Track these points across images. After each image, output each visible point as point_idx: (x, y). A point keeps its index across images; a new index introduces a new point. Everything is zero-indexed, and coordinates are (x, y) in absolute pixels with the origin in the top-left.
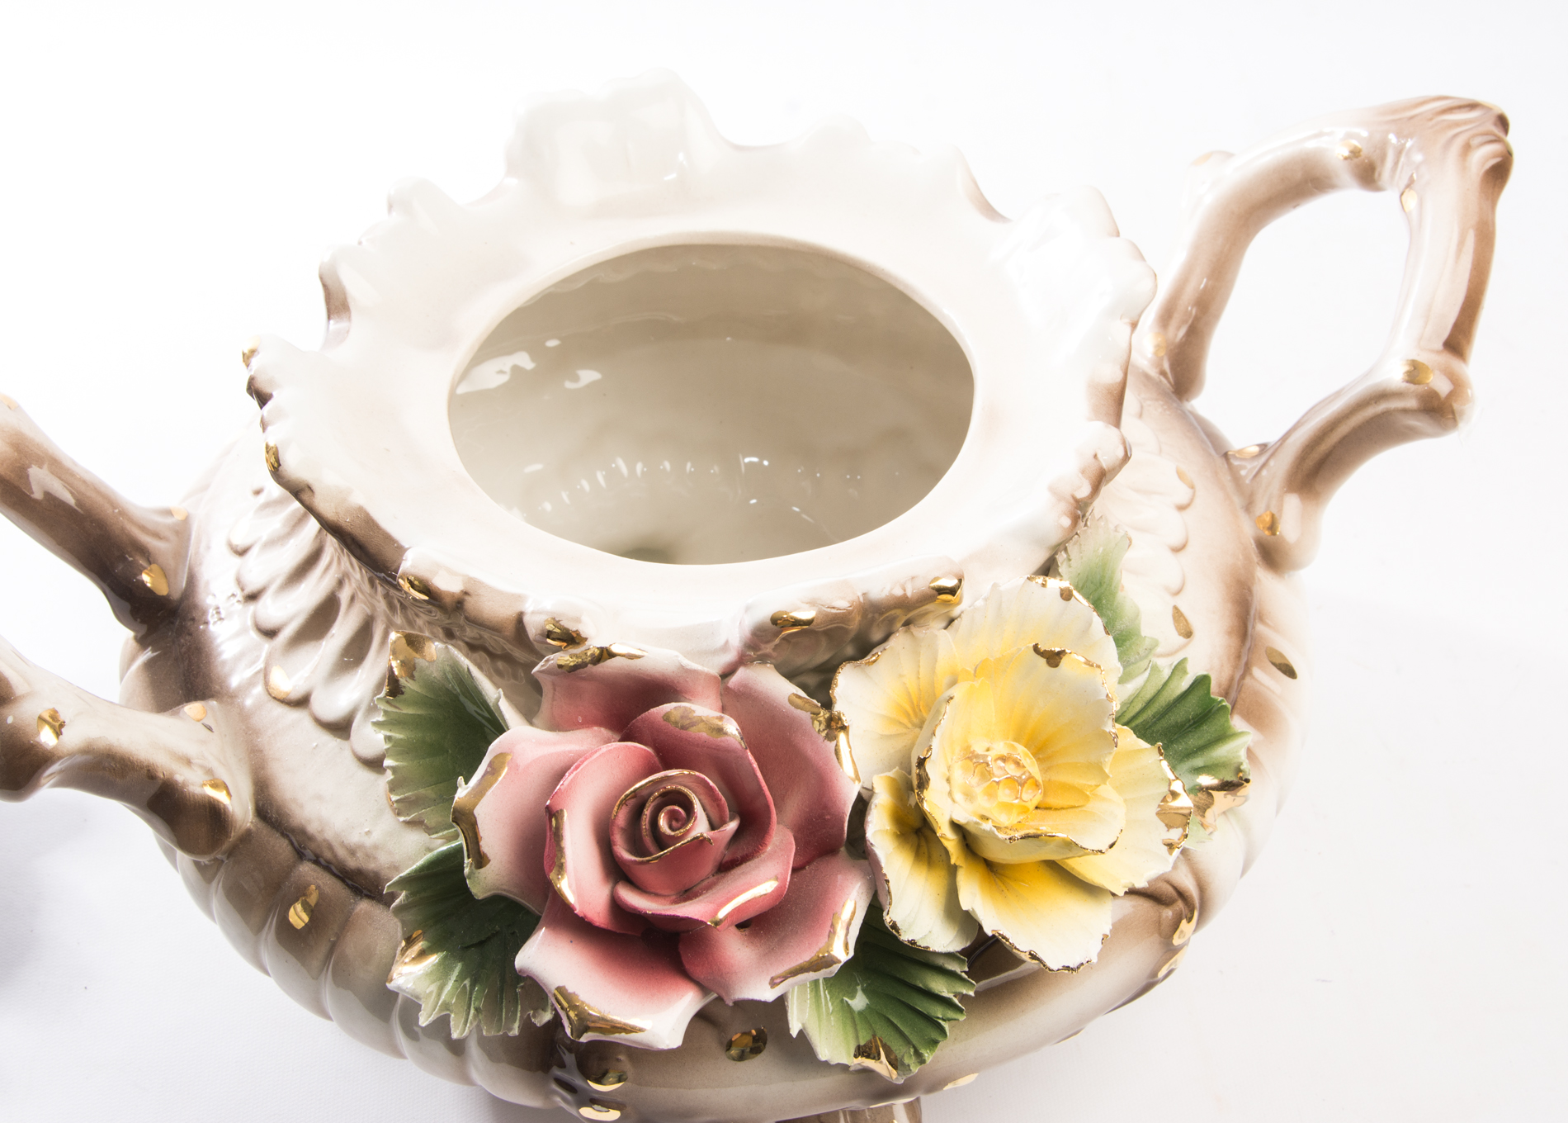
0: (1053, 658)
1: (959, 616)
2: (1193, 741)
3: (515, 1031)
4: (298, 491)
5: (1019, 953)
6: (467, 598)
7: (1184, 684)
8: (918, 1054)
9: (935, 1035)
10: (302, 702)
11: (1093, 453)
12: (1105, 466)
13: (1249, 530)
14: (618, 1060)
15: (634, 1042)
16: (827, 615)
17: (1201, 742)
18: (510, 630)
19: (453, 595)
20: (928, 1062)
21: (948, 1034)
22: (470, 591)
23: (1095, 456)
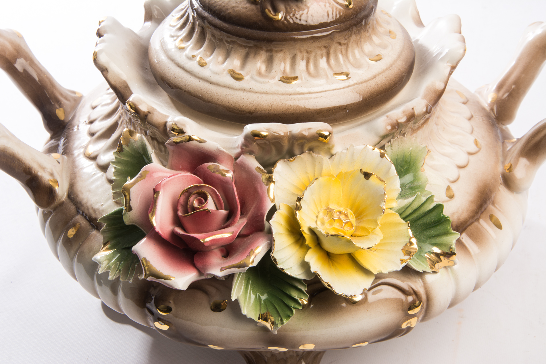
0: (367, 175)
1: (335, 154)
2: (433, 232)
3: (131, 281)
4: (104, 70)
5: (324, 282)
6: (149, 114)
7: (431, 206)
8: (282, 320)
9: (289, 313)
10: (94, 158)
11: (412, 107)
12: (416, 114)
13: (500, 169)
14: (170, 302)
15: (167, 284)
16: (273, 135)
17: (436, 233)
18: (162, 128)
19: (144, 112)
20: (285, 324)
21: (294, 314)
22: (151, 112)
23: (413, 109)
